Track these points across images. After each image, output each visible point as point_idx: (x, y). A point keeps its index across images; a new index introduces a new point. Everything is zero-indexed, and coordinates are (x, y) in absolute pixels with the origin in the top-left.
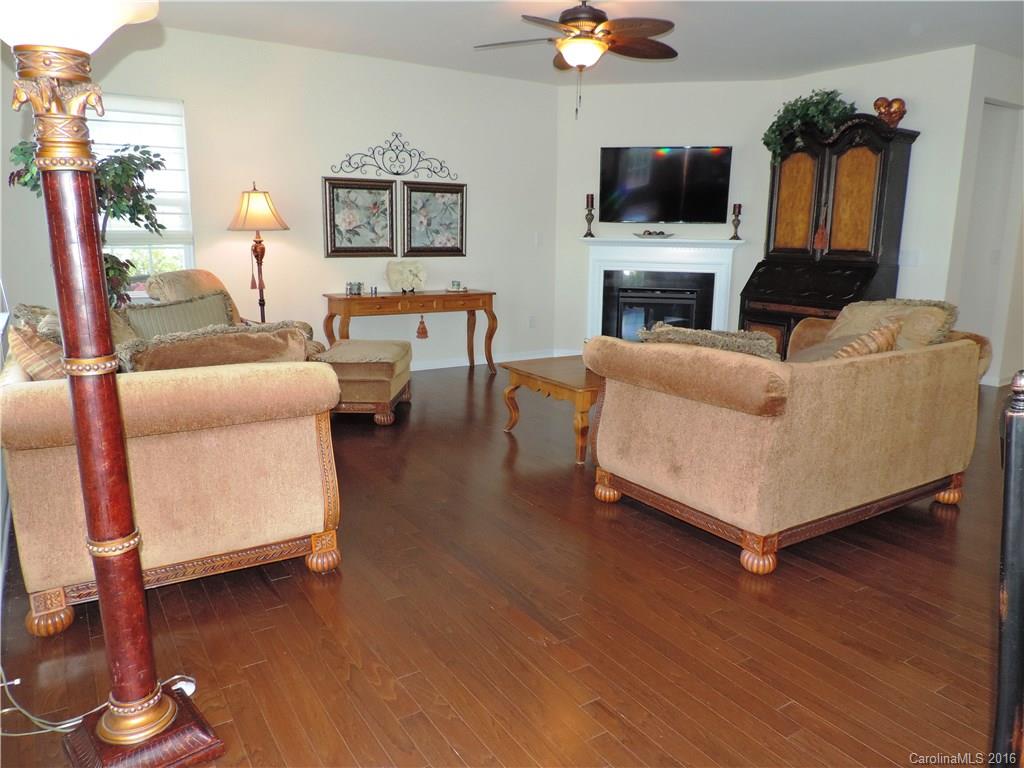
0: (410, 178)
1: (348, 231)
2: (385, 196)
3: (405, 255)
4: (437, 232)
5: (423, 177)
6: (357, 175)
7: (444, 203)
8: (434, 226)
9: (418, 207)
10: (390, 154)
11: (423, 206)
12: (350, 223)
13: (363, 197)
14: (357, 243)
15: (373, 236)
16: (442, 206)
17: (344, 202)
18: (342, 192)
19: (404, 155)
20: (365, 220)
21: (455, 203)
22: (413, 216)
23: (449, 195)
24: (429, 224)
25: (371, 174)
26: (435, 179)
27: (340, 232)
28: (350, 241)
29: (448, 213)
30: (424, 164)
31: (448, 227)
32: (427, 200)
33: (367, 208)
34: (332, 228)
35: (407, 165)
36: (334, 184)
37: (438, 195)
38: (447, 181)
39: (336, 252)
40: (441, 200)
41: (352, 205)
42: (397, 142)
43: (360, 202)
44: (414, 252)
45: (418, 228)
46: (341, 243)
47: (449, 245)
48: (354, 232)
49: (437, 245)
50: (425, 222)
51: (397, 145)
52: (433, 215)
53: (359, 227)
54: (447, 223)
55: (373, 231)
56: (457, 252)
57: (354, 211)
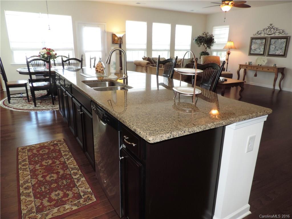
0: (273, 35)
1: (254, 50)
2: (264, 41)
3: (267, 56)
4: (277, 50)
5: (277, 35)
6: (259, 36)
7: (281, 42)
8: (277, 48)
9: (273, 43)
10: (269, 30)
11: (274, 43)
12: (255, 48)
13: (259, 41)
14: (256, 52)
15: (259, 51)
16: (280, 43)
17: (254, 43)
18: (254, 40)
19: (272, 30)
20: (258, 47)
21: (284, 42)
22: (271, 46)
23: (283, 39)
24: (275, 48)
25: (262, 35)
26: (281, 35)
27: (252, 50)
28: (254, 52)
29: (282, 45)
30: (278, 31)
31: (281, 49)
32: (276, 41)
33: (259, 44)
34: (251, 49)
35: (272, 32)
36: (252, 39)
37: (279, 40)
38: (284, 35)
39: (250, 54)
40: (280, 41)
41: (256, 43)
42: (271, 26)
43: (258, 42)
44: (269, 55)
45: (272, 49)
47: (281, 54)
48: (255, 50)
49: (277, 54)
50: (274, 47)
51: (271, 27)
52: (277, 45)
53: (256, 49)
54: (281, 47)
55: (260, 49)
56: (284, 55)
57: (256, 45)
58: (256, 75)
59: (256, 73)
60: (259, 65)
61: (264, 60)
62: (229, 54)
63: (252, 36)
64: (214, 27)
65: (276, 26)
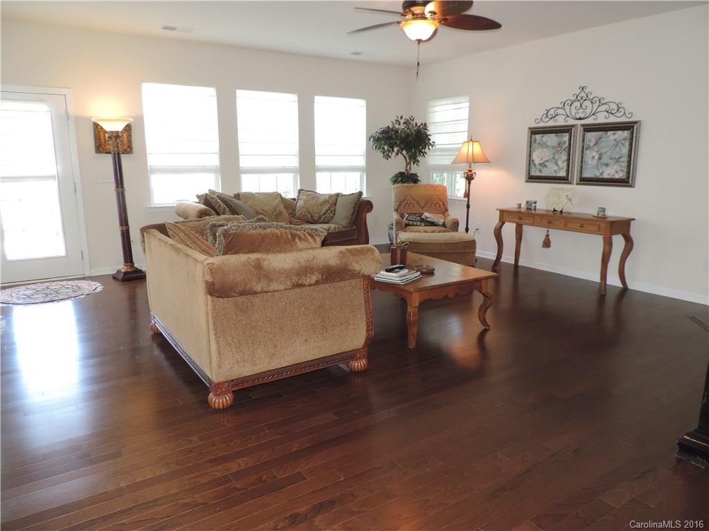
0: (590, 121)
1: (540, 164)
2: (566, 137)
3: (577, 184)
4: (607, 165)
5: (602, 119)
6: (551, 123)
7: (615, 140)
8: (605, 160)
9: (592, 144)
10: (577, 104)
11: (596, 144)
12: (542, 159)
13: (551, 139)
14: (545, 173)
15: (555, 168)
16: (612, 143)
17: (539, 144)
18: (538, 137)
19: (587, 103)
20: (552, 157)
21: (625, 139)
22: (587, 152)
23: (620, 132)
24: (600, 158)
25: (560, 121)
26: (612, 119)
27: (535, 165)
28: (540, 171)
29: (618, 148)
30: (603, 108)
31: (618, 160)
32: (600, 138)
33: (554, 148)
34: (530, 162)
35: (588, 111)
36: (534, 132)
37: (610, 133)
38: (624, 119)
39: (531, 178)
40: (612, 137)
41: (543, 145)
42: (583, 94)
43: (549, 143)
44: (584, 181)
45: (590, 162)
46: (535, 173)
47: (617, 176)
48: (543, 165)
49: (606, 176)
50: (597, 157)
51: (582, 97)
52: (603, 151)
53: (547, 161)
54: (617, 157)
55: (556, 164)
56: (625, 182)
57: (545, 150)
58: (547, 243)
59: (548, 236)
60: (555, 210)
61: (570, 196)
62: (469, 178)
63: (534, 125)
64: (432, 103)
65: (595, 91)
